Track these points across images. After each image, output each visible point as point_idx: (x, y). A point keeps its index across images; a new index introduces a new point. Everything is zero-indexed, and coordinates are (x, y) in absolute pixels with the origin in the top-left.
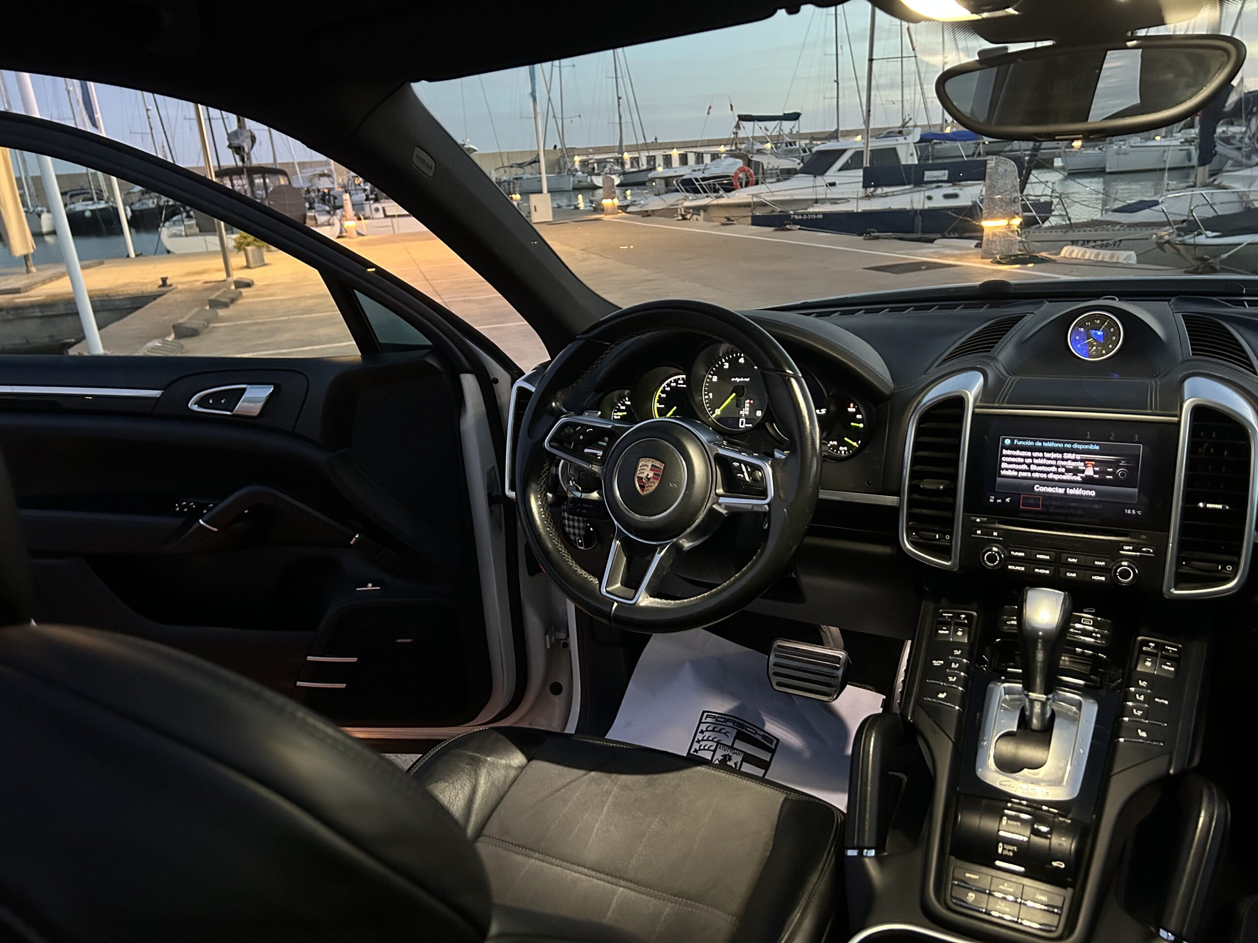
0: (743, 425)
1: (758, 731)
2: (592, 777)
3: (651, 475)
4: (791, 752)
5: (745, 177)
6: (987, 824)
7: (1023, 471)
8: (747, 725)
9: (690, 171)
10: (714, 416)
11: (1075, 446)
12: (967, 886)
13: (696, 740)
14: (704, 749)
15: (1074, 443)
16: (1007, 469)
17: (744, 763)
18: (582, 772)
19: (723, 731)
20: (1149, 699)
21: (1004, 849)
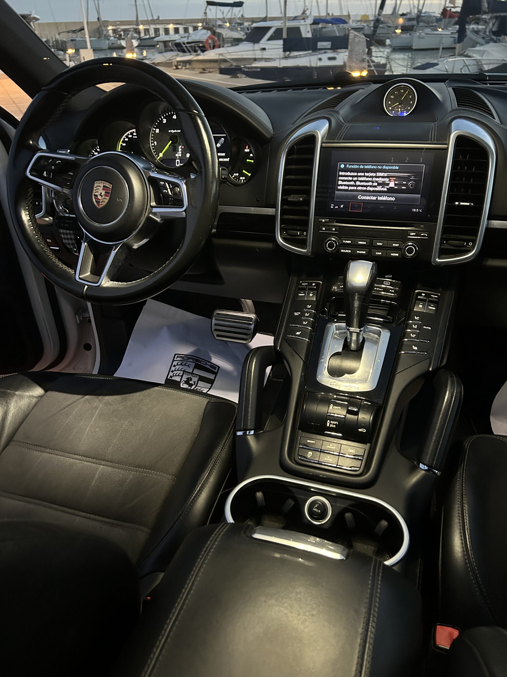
0: (178, 164)
1: (208, 363)
2: (86, 399)
3: (103, 193)
4: (227, 373)
5: (212, 42)
6: (321, 409)
7: (351, 186)
8: (201, 360)
9: (179, 38)
10: (158, 158)
11: (384, 167)
12: (308, 447)
13: (171, 370)
14: (176, 376)
15: (383, 165)
16: (342, 185)
17: (199, 381)
18: (80, 396)
19: (187, 364)
20: (420, 327)
21: (330, 424)
